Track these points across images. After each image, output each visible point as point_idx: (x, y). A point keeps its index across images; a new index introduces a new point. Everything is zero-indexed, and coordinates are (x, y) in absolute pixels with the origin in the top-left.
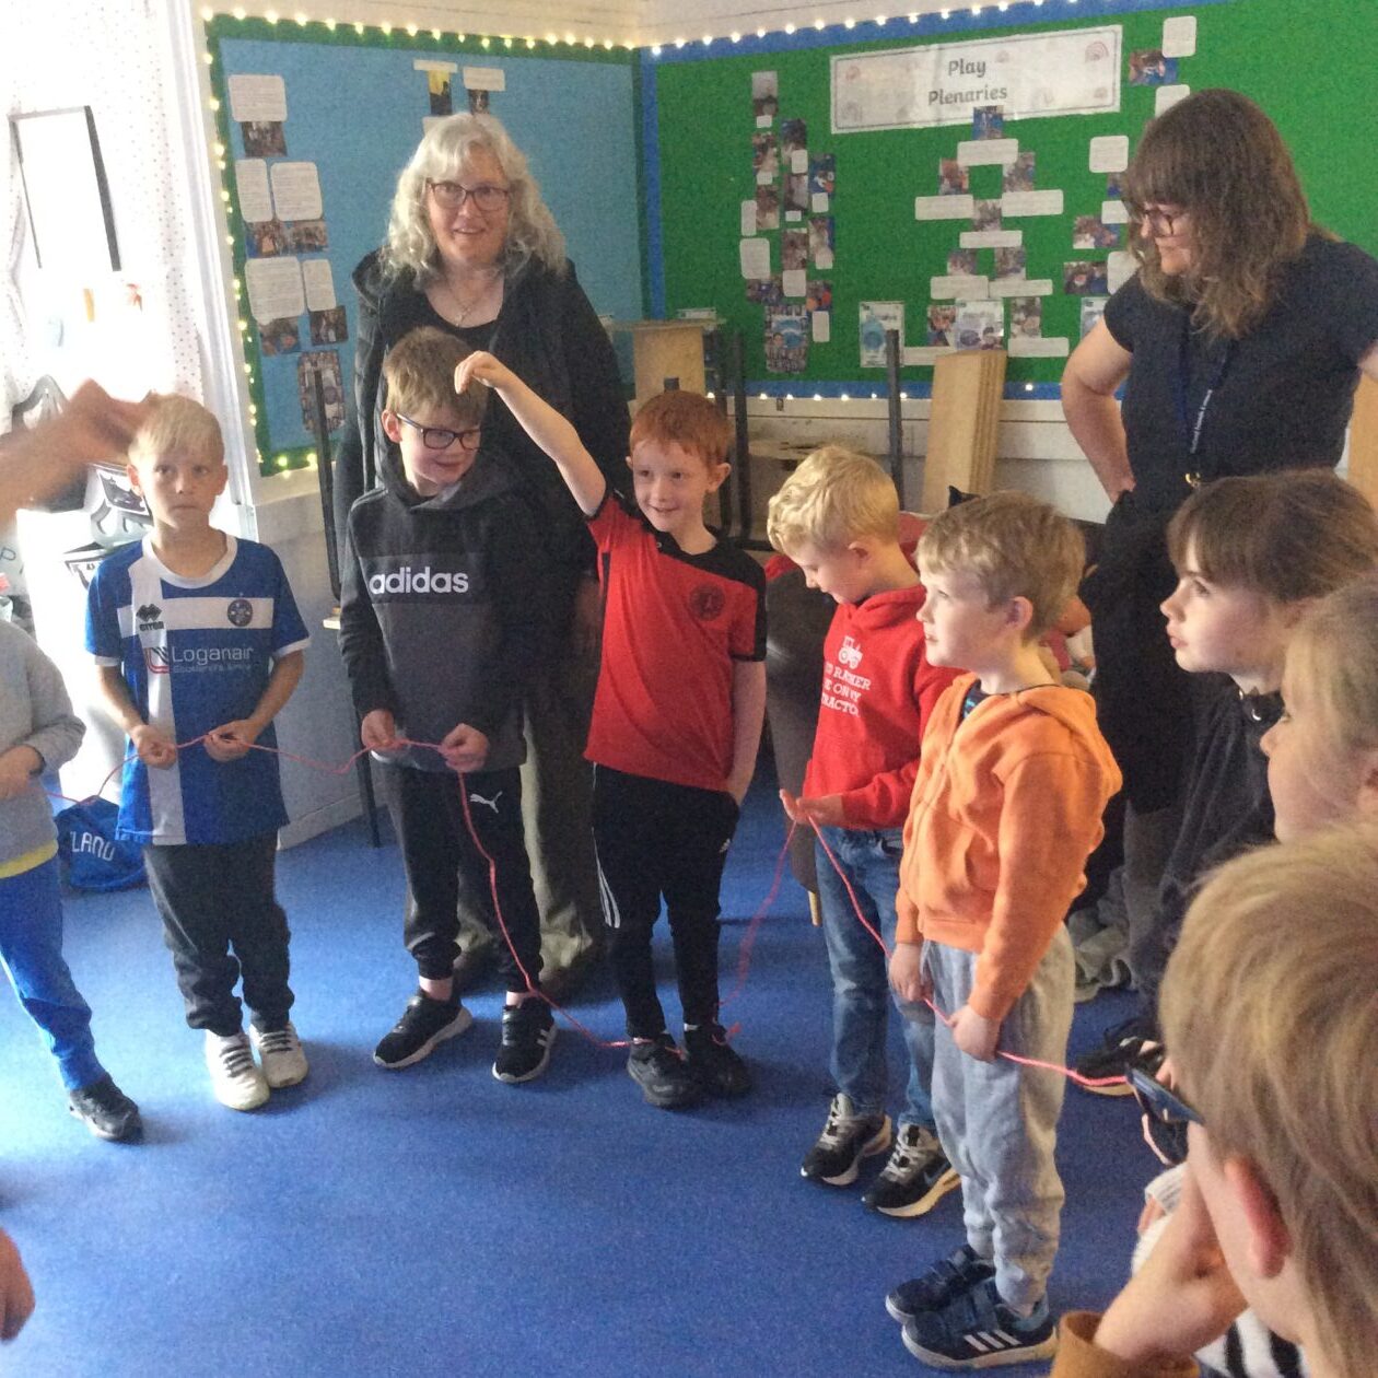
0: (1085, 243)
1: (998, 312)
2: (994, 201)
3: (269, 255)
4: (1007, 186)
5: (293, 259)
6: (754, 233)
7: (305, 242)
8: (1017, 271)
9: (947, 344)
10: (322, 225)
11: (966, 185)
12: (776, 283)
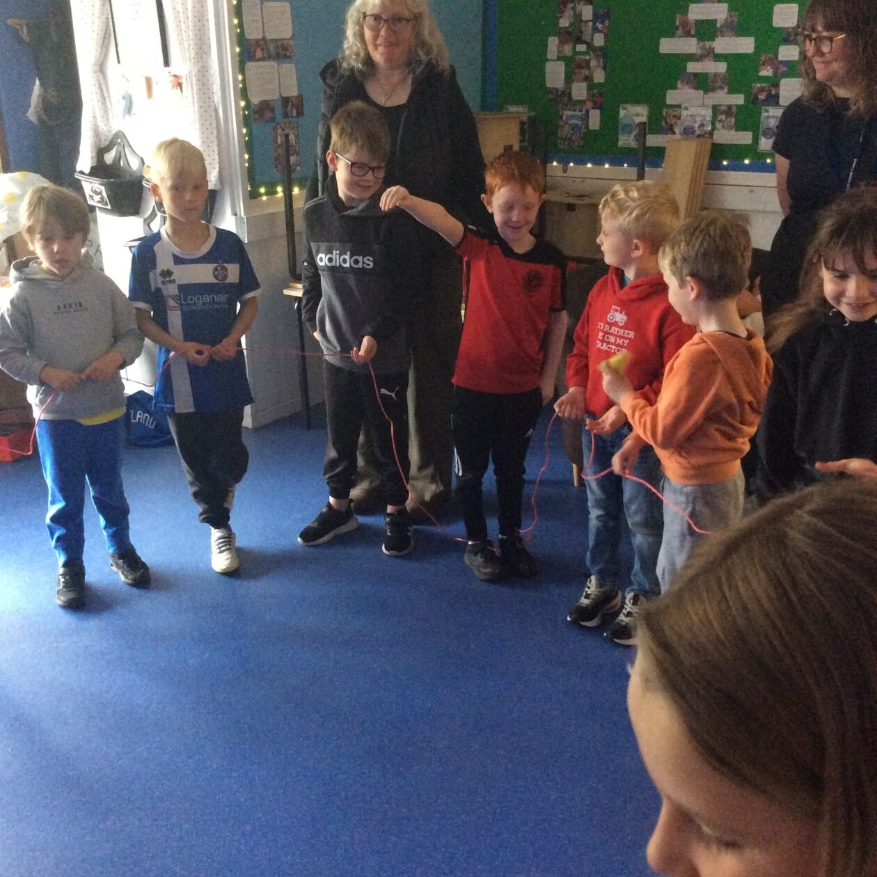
0: (767, 72)
1: (708, 113)
2: (710, 42)
3: (260, 60)
4: (719, 34)
5: (274, 63)
6: (556, 58)
7: (281, 52)
8: (721, 88)
9: (674, 133)
10: (292, 42)
11: (693, 32)
12: (568, 90)
